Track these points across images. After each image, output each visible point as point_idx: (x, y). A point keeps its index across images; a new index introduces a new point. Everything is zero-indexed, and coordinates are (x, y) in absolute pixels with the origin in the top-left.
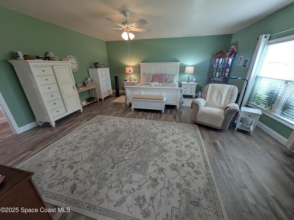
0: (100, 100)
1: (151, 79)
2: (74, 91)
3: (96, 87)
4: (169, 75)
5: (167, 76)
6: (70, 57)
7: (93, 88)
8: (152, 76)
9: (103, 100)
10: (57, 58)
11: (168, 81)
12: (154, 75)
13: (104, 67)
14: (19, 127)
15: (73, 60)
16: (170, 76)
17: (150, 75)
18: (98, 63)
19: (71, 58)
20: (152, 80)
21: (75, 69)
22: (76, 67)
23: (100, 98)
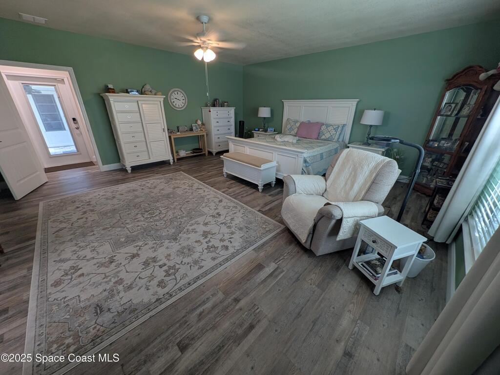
0: (210, 153)
1: (296, 130)
2: (163, 134)
3: (205, 134)
4: (328, 126)
5: (324, 127)
6: (175, 91)
7: (200, 134)
8: (298, 124)
9: (214, 154)
10: (154, 92)
11: (323, 137)
12: (302, 124)
13: (228, 106)
14: (103, 165)
15: (179, 94)
16: (330, 128)
17: (296, 122)
18: (217, 99)
19: (176, 93)
20: (296, 133)
21: (180, 106)
22: (183, 105)
23: (211, 150)
